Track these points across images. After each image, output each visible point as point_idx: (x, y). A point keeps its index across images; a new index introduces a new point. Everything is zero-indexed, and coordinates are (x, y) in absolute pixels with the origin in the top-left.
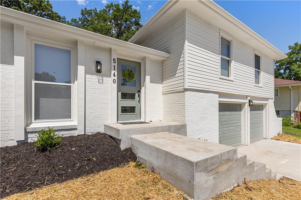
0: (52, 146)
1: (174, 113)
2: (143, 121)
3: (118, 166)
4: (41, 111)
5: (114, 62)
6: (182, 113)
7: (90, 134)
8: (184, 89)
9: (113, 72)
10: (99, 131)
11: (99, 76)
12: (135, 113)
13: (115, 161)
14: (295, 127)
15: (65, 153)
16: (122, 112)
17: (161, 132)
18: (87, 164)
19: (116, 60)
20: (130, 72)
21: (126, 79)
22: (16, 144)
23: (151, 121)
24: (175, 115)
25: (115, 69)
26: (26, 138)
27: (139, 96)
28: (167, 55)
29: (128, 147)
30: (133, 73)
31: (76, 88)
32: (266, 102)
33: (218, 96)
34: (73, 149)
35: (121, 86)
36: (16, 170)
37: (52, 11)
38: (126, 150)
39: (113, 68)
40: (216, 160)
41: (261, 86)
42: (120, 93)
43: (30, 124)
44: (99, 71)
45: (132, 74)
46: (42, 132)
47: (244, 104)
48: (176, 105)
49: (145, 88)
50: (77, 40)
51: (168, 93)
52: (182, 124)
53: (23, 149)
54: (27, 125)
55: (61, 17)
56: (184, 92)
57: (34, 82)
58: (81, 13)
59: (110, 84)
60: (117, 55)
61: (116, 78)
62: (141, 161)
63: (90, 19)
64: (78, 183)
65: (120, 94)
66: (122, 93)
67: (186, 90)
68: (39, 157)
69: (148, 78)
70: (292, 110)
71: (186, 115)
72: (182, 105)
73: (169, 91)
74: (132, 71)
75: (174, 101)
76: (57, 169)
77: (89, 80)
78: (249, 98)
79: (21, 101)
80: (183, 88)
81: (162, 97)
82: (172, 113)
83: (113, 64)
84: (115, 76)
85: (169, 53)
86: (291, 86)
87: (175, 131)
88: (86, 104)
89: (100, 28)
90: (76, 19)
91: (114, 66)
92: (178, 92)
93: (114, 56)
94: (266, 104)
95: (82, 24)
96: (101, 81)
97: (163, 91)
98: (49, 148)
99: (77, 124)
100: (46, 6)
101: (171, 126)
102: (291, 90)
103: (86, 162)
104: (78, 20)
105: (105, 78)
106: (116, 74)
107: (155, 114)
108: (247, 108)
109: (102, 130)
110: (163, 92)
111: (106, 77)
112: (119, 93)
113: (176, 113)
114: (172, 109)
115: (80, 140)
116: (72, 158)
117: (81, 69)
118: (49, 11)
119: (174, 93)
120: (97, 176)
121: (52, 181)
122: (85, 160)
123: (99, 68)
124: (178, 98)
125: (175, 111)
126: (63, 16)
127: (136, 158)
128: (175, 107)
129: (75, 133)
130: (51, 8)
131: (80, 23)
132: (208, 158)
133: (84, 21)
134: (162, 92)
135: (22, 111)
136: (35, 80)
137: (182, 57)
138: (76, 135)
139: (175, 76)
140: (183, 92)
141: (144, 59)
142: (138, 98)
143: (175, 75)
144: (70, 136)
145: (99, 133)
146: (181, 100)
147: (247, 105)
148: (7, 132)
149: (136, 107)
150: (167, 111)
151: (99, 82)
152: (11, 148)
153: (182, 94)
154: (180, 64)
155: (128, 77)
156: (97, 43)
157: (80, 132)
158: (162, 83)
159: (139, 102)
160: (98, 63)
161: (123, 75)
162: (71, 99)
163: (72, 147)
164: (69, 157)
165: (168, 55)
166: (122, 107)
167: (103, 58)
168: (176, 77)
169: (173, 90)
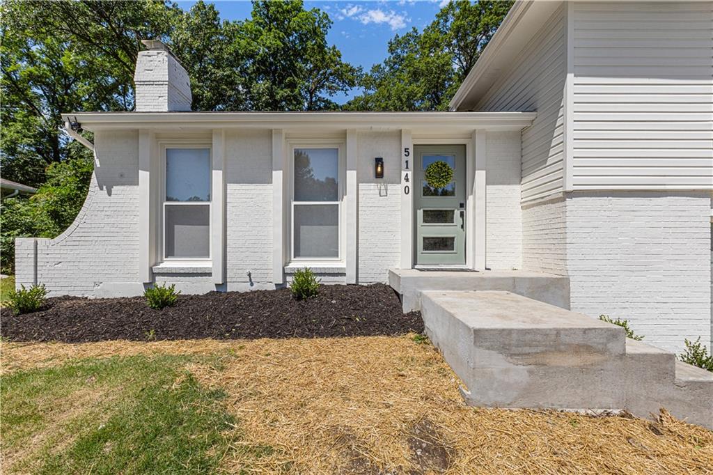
0: (309, 293)
1: (544, 251)
2: (471, 268)
3: (388, 335)
4: (302, 246)
5: (407, 153)
6: (559, 252)
7: (365, 284)
8: (563, 192)
9: (404, 174)
10: (380, 281)
11: (380, 183)
12: (454, 251)
13: (388, 327)
15: (322, 305)
16: (425, 248)
17: (491, 289)
18: (346, 324)
19: (411, 151)
20: (441, 168)
21: (433, 182)
22: (275, 288)
23: (489, 269)
24: (546, 256)
25: (407, 168)
26: (285, 281)
27: (462, 215)
28: (528, 116)
29: (416, 310)
30: (449, 169)
31: (345, 207)
33: (709, 203)
34: (334, 302)
35: (422, 197)
36: (269, 316)
37: (341, 64)
38: (412, 314)
39: (404, 165)
40: (539, 338)
42: (422, 210)
43: (290, 262)
44: (379, 175)
45: (446, 171)
46: (298, 274)
48: (547, 231)
49: (474, 199)
50: (346, 130)
51: (533, 206)
52: (560, 277)
53: (280, 295)
54: (286, 264)
55: (354, 69)
56: (565, 200)
57: (294, 203)
58: (388, 48)
59: (400, 196)
60: (413, 138)
61: (410, 184)
62: (429, 335)
63: (405, 55)
64: (326, 341)
65: (420, 213)
66: (424, 211)
67: (570, 194)
68: (293, 306)
69: (480, 176)
71: (568, 257)
72: (559, 231)
73: (535, 200)
74: (444, 166)
75: (545, 222)
76: (308, 322)
77: (364, 192)
79: (279, 230)
80: (561, 189)
81: (519, 213)
82: (540, 251)
83: (404, 159)
84: (407, 180)
85: (535, 110)
87: (530, 290)
88: (360, 234)
89: (424, 68)
90: (380, 65)
91: (407, 162)
92: (553, 201)
93: (408, 143)
95: (390, 70)
96: (383, 193)
97: (523, 200)
98: (304, 296)
99: (345, 266)
100: (332, 57)
101: (518, 278)
103: (345, 321)
104: (383, 65)
105: (390, 187)
106: (410, 177)
107: (502, 255)
109: (385, 280)
110: (524, 202)
111: (392, 183)
112: (418, 211)
113: (548, 251)
114: (539, 242)
115: (346, 291)
116: (329, 314)
117: (351, 176)
118: (336, 66)
119: (545, 203)
120: (352, 340)
121: (302, 335)
122: (344, 318)
123: (379, 169)
124: (553, 216)
125: (544, 246)
126: (359, 66)
127: (423, 330)
128: (546, 237)
129: (343, 281)
130: (340, 57)
131: (388, 68)
132: (512, 329)
133: (395, 63)
134: (521, 203)
135: (279, 245)
136: (295, 200)
137: (559, 115)
138: (345, 284)
139: (546, 163)
141: (472, 135)
142: (461, 219)
143: (546, 161)
144: (336, 285)
145: (381, 283)
146: (559, 220)
148: (266, 271)
149: (455, 239)
150: (530, 246)
151: (380, 193)
152: (269, 292)
153: (561, 204)
154: (557, 132)
155: (437, 178)
156: (376, 127)
157: (349, 279)
158: (521, 181)
159: (462, 227)
160: (379, 161)
161: (427, 176)
162: (338, 225)
163: (332, 299)
164: (325, 311)
165: (532, 115)
166: (424, 238)
167: (387, 151)
168: (548, 164)
169: (542, 198)
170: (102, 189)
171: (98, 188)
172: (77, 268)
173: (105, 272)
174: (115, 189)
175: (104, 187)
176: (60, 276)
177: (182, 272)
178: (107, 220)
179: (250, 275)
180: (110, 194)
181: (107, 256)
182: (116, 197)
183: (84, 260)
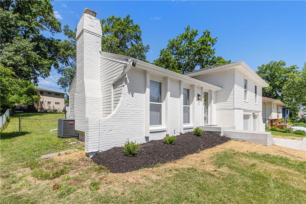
9: (203, 99)
14: (270, 130)
32: (258, 114)
33: (244, 111)
38: (223, 136)
41: (257, 104)
47: (251, 115)
48: (227, 116)
62: (235, 139)
67: (235, 109)
70: (267, 118)
71: (235, 121)
78: (253, 112)
80: (233, 107)
82: (224, 120)
86: (267, 102)
91: (203, 96)
92: (229, 110)
94: (258, 115)
99: (193, 126)
102: (266, 104)
108: (252, 117)
113: (227, 120)
114: (224, 118)
117: (195, 99)
124: (229, 113)
127: (231, 139)
140: (234, 110)
146: (232, 114)
147: (252, 115)
148: (178, 129)
150: (220, 119)
154: (231, 95)
162: (190, 113)
168: (226, 101)
170: (130, 94)
171: (128, 93)
172: (119, 132)
173: (131, 133)
174: (135, 94)
175: (131, 93)
176: (111, 137)
177: (158, 131)
178: (132, 109)
179: (174, 130)
180: (133, 96)
181: (132, 126)
182: (135, 98)
183: (122, 128)
